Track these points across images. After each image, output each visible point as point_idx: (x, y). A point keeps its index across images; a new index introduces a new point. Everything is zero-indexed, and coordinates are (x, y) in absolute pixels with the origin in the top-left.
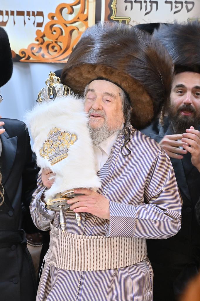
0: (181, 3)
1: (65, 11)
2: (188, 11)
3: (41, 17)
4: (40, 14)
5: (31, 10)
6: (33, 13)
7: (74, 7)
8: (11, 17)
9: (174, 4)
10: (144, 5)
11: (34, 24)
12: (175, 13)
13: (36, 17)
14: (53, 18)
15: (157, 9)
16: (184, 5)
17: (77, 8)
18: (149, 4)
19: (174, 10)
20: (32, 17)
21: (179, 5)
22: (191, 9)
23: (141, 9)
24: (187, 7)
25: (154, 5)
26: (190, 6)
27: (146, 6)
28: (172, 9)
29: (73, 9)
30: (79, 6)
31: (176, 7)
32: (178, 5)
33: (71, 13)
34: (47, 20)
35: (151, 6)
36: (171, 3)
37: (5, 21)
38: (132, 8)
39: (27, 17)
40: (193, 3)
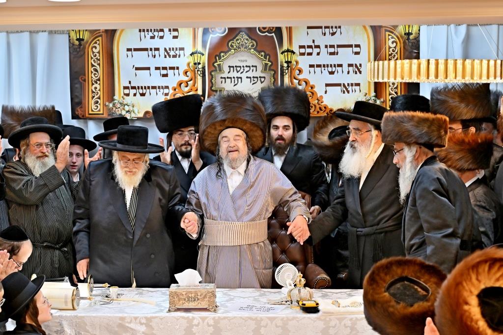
0: (257, 77)
1: (183, 85)
2: (262, 83)
3: (168, 90)
4: (167, 87)
5: (160, 85)
6: (162, 87)
7: (188, 83)
8: (148, 90)
9: (252, 79)
10: (233, 79)
11: (163, 94)
12: (253, 84)
13: (165, 90)
14: (175, 90)
15: (241, 82)
16: (259, 79)
17: (190, 83)
18: (236, 79)
19: (253, 82)
20: (161, 90)
21: (256, 79)
22: (264, 81)
23: (231, 82)
24: (261, 80)
25: (240, 80)
26: (263, 79)
27: (234, 80)
28: (251, 82)
29: (188, 84)
30: (191, 82)
31: (254, 80)
32: (254, 79)
33: (187, 86)
34: (171, 91)
35: (238, 80)
36: (250, 78)
37: (144, 92)
38: (225, 82)
39: (158, 90)
40: (264, 77)
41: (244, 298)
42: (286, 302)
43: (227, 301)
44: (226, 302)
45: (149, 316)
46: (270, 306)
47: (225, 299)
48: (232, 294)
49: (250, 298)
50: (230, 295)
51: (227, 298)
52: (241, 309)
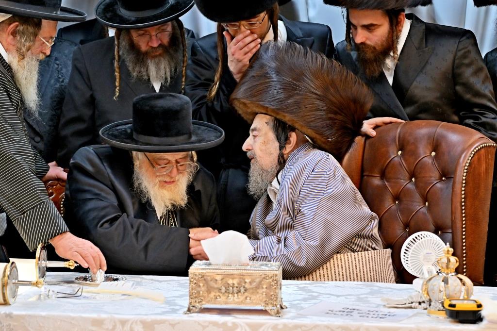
41: (338, 296)
42: (420, 303)
43: (305, 300)
44: (303, 302)
45: (149, 318)
46: (386, 310)
47: (300, 297)
48: (315, 289)
49: (349, 297)
50: (310, 291)
51: (305, 295)
52: (330, 313)
